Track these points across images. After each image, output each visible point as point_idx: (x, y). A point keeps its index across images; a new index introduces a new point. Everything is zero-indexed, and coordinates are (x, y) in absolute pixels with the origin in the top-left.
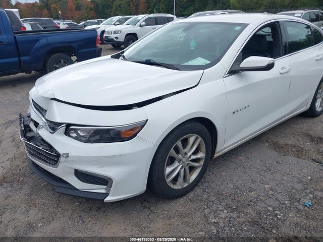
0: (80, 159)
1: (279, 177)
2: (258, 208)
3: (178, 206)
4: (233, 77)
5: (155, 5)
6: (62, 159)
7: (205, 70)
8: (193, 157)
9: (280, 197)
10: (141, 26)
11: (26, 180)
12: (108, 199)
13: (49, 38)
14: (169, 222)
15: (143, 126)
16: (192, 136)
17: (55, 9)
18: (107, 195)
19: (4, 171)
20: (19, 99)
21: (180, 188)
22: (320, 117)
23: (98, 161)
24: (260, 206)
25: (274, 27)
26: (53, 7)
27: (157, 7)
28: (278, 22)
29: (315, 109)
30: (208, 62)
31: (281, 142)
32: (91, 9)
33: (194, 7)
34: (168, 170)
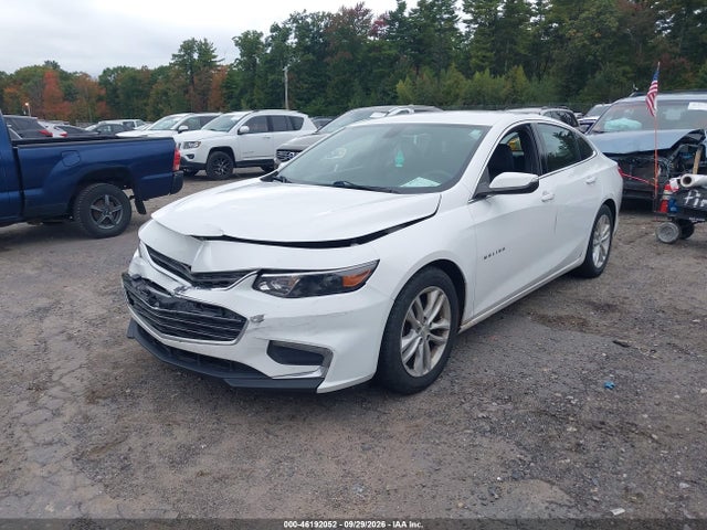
0: (282, 323)
1: (559, 357)
2: (540, 395)
3: (419, 402)
4: (479, 204)
5: (243, 92)
6: (250, 326)
7: (442, 193)
8: (435, 326)
9: (568, 381)
10: (239, 133)
11: (137, 392)
12: (325, 386)
13: (82, 153)
14: (413, 423)
15: (373, 271)
16: (433, 290)
17: (14, 97)
18: (321, 380)
19: (85, 382)
20: (30, 272)
21: (419, 375)
22: (602, 276)
23: (312, 323)
24: (542, 393)
25: (524, 132)
26: (9, 93)
27: (247, 96)
28: (529, 124)
29: (593, 263)
30: (436, 184)
31: (550, 313)
32: (100, 99)
33: (326, 98)
34: (404, 342)
